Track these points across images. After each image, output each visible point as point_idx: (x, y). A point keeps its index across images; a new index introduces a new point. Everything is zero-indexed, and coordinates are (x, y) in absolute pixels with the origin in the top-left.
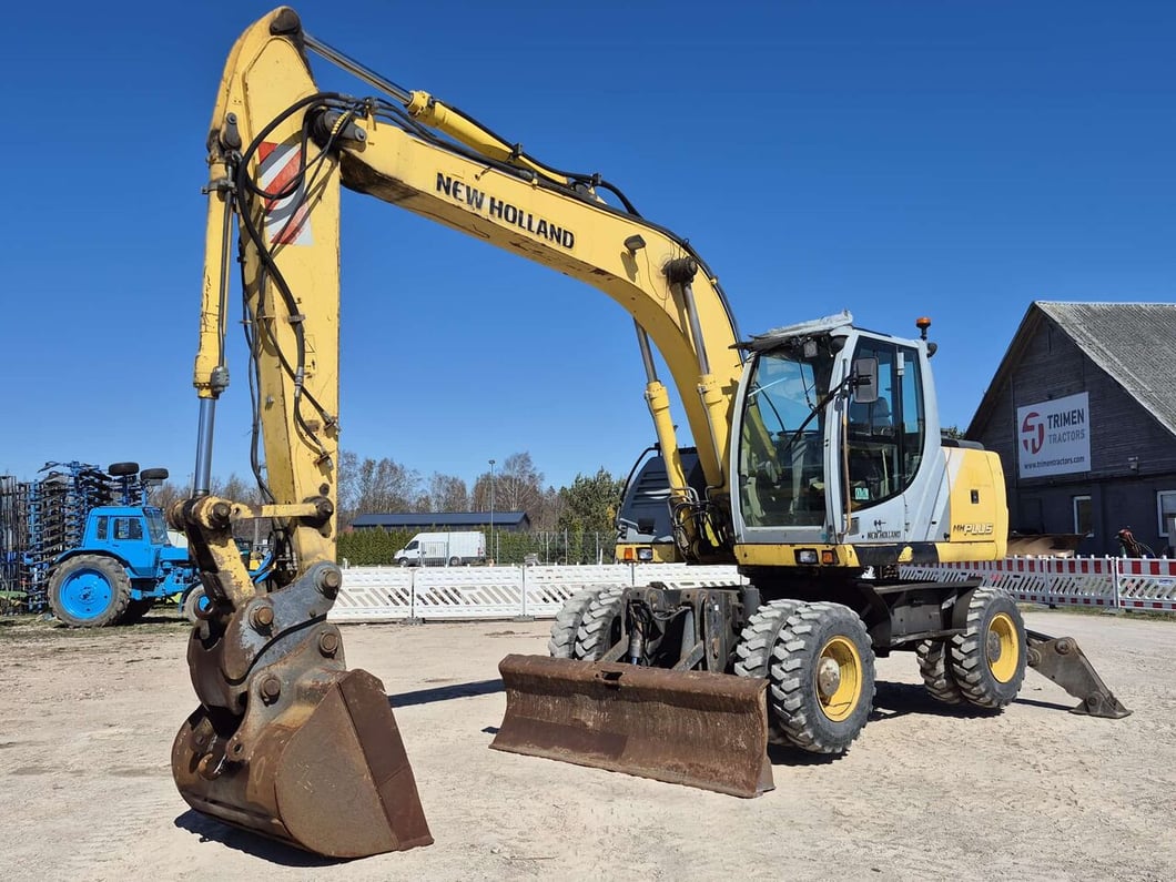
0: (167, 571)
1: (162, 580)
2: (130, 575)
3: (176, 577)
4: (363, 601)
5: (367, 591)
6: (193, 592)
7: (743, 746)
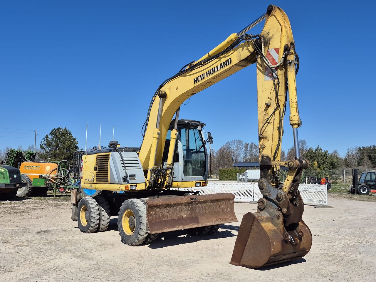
7: (230, 210)
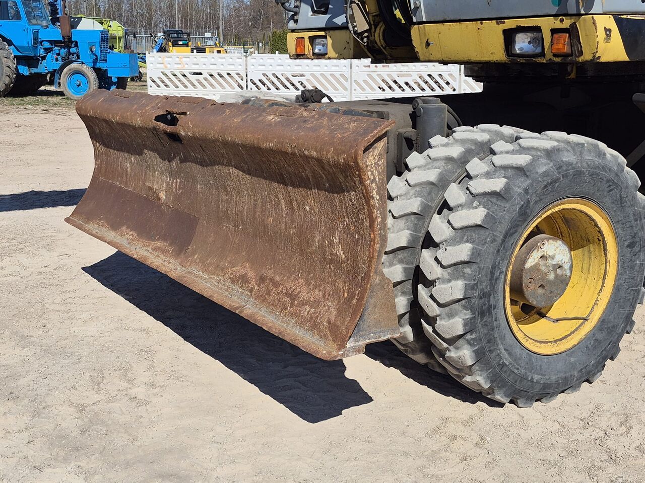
0: (48, 50)
1: (44, 58)
2: (13, 52)
3: (55, 56)
4: (200, 83)
5: (205, 75)
6: (65, 70)
